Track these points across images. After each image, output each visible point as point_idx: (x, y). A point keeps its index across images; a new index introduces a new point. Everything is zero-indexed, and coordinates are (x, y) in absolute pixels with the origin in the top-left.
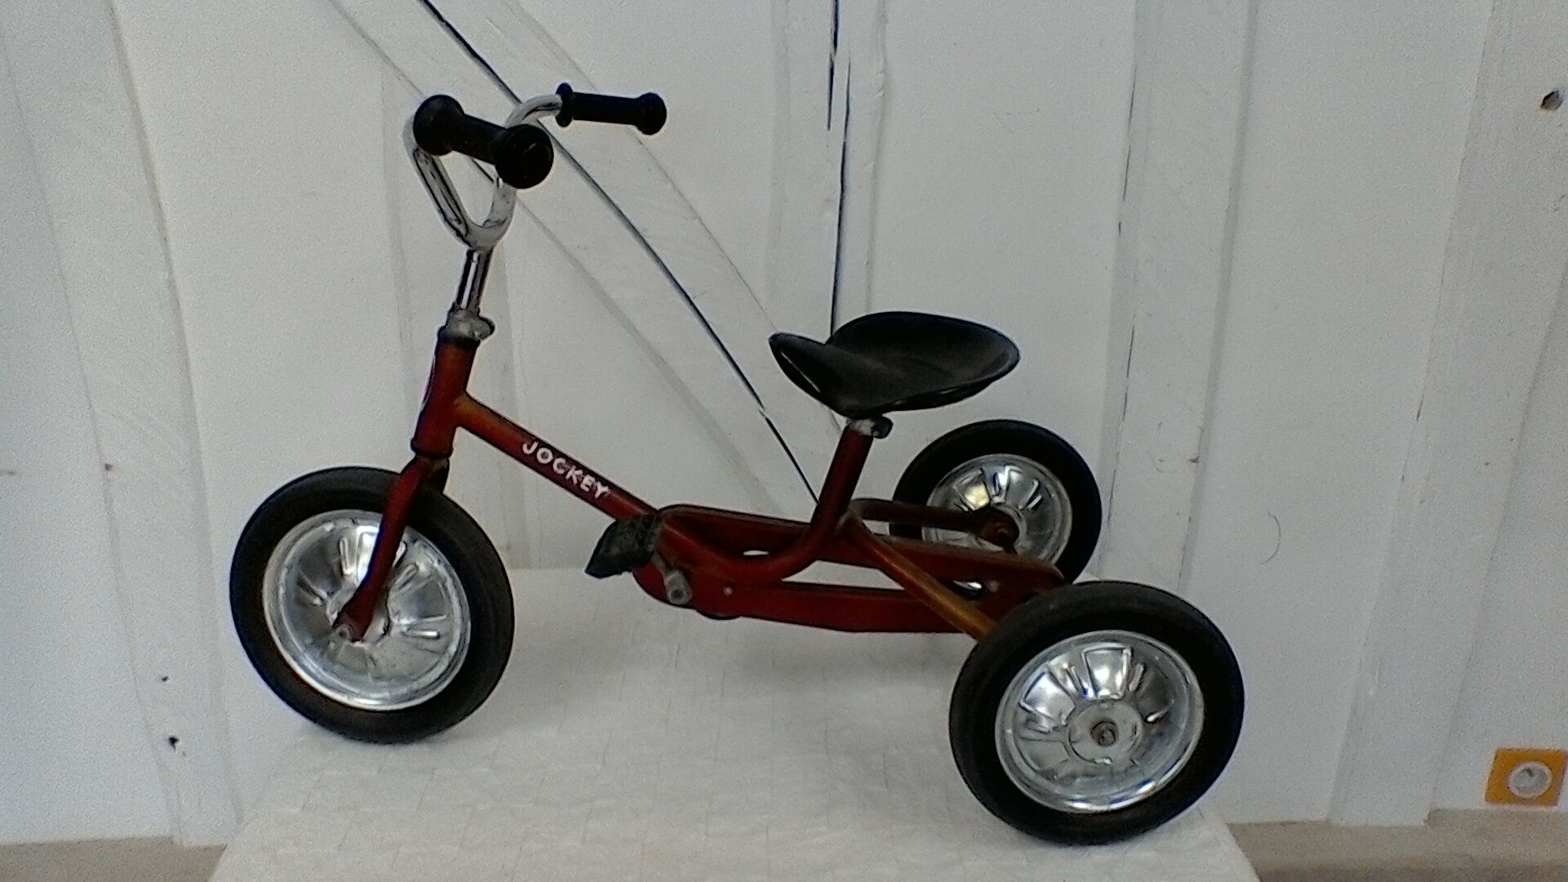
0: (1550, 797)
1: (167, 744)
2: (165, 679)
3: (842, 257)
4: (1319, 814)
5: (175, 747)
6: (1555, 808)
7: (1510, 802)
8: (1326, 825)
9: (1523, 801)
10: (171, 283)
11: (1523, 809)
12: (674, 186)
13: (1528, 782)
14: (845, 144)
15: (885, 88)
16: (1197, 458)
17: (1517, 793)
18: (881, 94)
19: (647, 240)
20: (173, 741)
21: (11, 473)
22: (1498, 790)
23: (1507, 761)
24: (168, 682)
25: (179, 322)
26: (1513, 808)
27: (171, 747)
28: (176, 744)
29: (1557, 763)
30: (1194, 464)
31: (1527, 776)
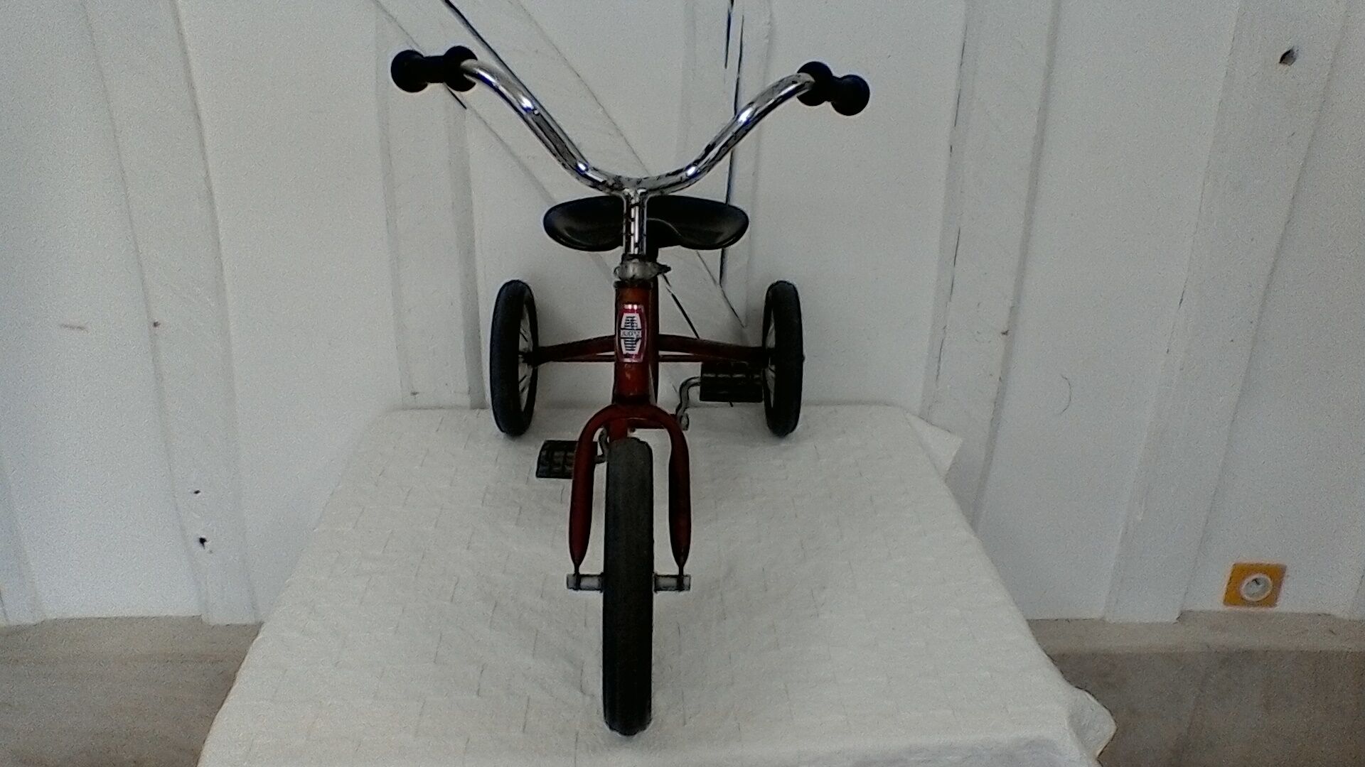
0: (1271, 601)
1: (198, 543)
2: (197, 492)
3: (734, 168)
4: (1096, 615)
5: (203, 544)
6: (1274, 609)
7: (1242, 605)
8: (1102, 619)
9: (1250, 604)
10: (207, 178)
11: (1251, 609)
12: (604, 112)
13: (1256, 589)
14: (738, 79)
15: (771, 36)
16: (1007, 332)
17: (1246, 597)
18: (767, 41)
20: (202, 541)
21: (81, 328)
22: (1233, 597)
23: (1240, 572)
24: (199, 494)
25: (212, 211)
26: (1244, 609)
27: (201, 546)
28: (205, 543)
29: (1277, 574)
30: (1005, 336)
31: (1254, 585)
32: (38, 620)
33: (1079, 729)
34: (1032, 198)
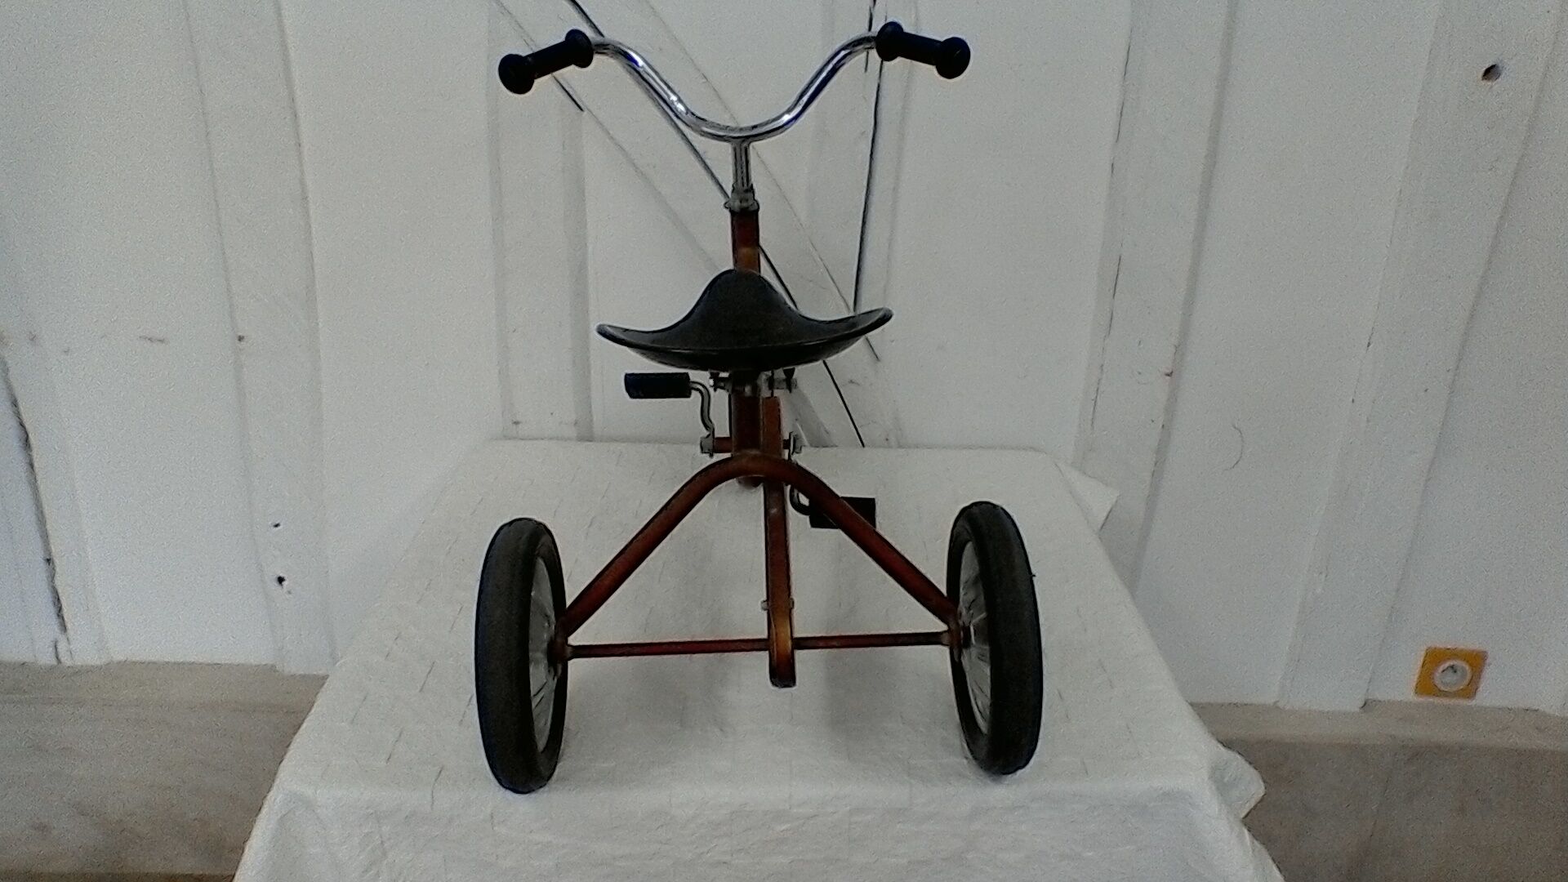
0: (1470, 691)
1: (276, 584)
2: (277, 526)
4: (1268, 698)
5: (282, 586)
6: (1473, 703)
7: (1435, 695)
8: (1275, 706)
9: (1446, 694)
11: (1446, 701)
13: (1450, 678)
14: (879, 85)
16: (1172, 373)
17: (1441, 687)
19: (708, 161)
20: (281, 580)
21: (161, 341)
22: (1426, 686)
23: (1434, 658)
24: (279, 528)
25: (306, 214)
26: (1438, 701)
27: (280, 587)
28: (283, 583)
29: (1477, 661)
30: (1168, 378)
31: (1450, 672)
32: (104, 660)
33: (1222, 784)
34: (1202, 223)
